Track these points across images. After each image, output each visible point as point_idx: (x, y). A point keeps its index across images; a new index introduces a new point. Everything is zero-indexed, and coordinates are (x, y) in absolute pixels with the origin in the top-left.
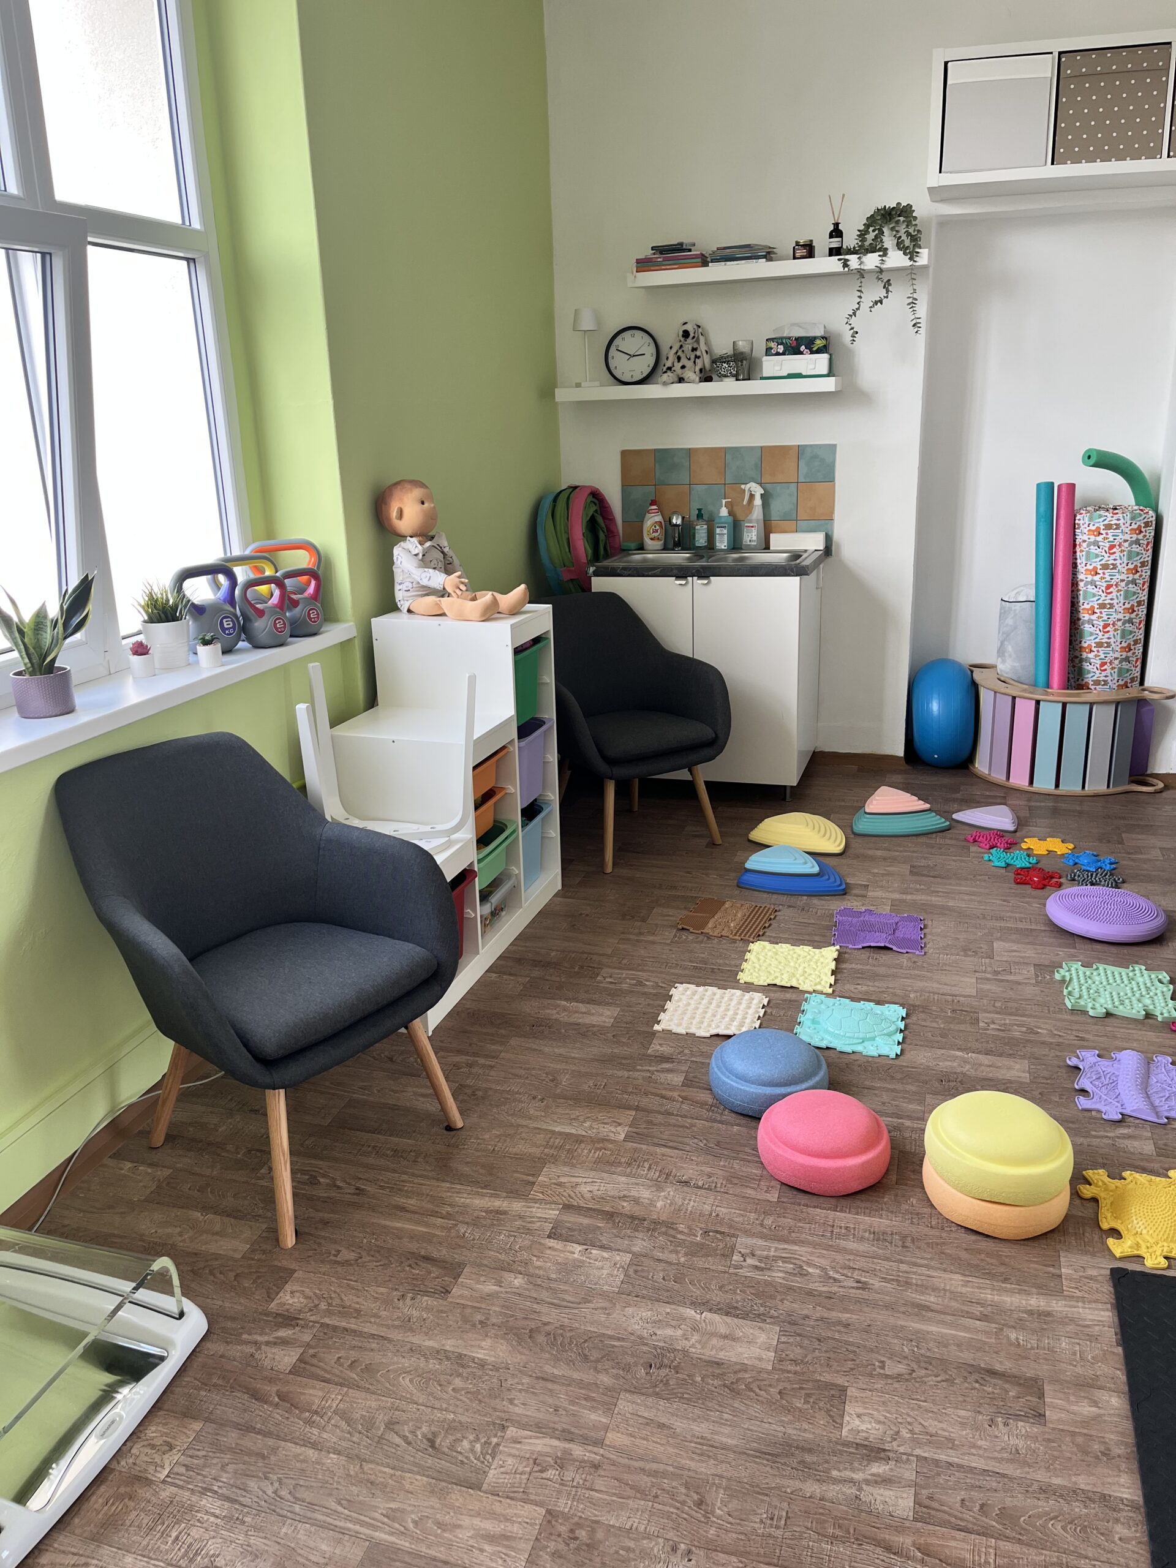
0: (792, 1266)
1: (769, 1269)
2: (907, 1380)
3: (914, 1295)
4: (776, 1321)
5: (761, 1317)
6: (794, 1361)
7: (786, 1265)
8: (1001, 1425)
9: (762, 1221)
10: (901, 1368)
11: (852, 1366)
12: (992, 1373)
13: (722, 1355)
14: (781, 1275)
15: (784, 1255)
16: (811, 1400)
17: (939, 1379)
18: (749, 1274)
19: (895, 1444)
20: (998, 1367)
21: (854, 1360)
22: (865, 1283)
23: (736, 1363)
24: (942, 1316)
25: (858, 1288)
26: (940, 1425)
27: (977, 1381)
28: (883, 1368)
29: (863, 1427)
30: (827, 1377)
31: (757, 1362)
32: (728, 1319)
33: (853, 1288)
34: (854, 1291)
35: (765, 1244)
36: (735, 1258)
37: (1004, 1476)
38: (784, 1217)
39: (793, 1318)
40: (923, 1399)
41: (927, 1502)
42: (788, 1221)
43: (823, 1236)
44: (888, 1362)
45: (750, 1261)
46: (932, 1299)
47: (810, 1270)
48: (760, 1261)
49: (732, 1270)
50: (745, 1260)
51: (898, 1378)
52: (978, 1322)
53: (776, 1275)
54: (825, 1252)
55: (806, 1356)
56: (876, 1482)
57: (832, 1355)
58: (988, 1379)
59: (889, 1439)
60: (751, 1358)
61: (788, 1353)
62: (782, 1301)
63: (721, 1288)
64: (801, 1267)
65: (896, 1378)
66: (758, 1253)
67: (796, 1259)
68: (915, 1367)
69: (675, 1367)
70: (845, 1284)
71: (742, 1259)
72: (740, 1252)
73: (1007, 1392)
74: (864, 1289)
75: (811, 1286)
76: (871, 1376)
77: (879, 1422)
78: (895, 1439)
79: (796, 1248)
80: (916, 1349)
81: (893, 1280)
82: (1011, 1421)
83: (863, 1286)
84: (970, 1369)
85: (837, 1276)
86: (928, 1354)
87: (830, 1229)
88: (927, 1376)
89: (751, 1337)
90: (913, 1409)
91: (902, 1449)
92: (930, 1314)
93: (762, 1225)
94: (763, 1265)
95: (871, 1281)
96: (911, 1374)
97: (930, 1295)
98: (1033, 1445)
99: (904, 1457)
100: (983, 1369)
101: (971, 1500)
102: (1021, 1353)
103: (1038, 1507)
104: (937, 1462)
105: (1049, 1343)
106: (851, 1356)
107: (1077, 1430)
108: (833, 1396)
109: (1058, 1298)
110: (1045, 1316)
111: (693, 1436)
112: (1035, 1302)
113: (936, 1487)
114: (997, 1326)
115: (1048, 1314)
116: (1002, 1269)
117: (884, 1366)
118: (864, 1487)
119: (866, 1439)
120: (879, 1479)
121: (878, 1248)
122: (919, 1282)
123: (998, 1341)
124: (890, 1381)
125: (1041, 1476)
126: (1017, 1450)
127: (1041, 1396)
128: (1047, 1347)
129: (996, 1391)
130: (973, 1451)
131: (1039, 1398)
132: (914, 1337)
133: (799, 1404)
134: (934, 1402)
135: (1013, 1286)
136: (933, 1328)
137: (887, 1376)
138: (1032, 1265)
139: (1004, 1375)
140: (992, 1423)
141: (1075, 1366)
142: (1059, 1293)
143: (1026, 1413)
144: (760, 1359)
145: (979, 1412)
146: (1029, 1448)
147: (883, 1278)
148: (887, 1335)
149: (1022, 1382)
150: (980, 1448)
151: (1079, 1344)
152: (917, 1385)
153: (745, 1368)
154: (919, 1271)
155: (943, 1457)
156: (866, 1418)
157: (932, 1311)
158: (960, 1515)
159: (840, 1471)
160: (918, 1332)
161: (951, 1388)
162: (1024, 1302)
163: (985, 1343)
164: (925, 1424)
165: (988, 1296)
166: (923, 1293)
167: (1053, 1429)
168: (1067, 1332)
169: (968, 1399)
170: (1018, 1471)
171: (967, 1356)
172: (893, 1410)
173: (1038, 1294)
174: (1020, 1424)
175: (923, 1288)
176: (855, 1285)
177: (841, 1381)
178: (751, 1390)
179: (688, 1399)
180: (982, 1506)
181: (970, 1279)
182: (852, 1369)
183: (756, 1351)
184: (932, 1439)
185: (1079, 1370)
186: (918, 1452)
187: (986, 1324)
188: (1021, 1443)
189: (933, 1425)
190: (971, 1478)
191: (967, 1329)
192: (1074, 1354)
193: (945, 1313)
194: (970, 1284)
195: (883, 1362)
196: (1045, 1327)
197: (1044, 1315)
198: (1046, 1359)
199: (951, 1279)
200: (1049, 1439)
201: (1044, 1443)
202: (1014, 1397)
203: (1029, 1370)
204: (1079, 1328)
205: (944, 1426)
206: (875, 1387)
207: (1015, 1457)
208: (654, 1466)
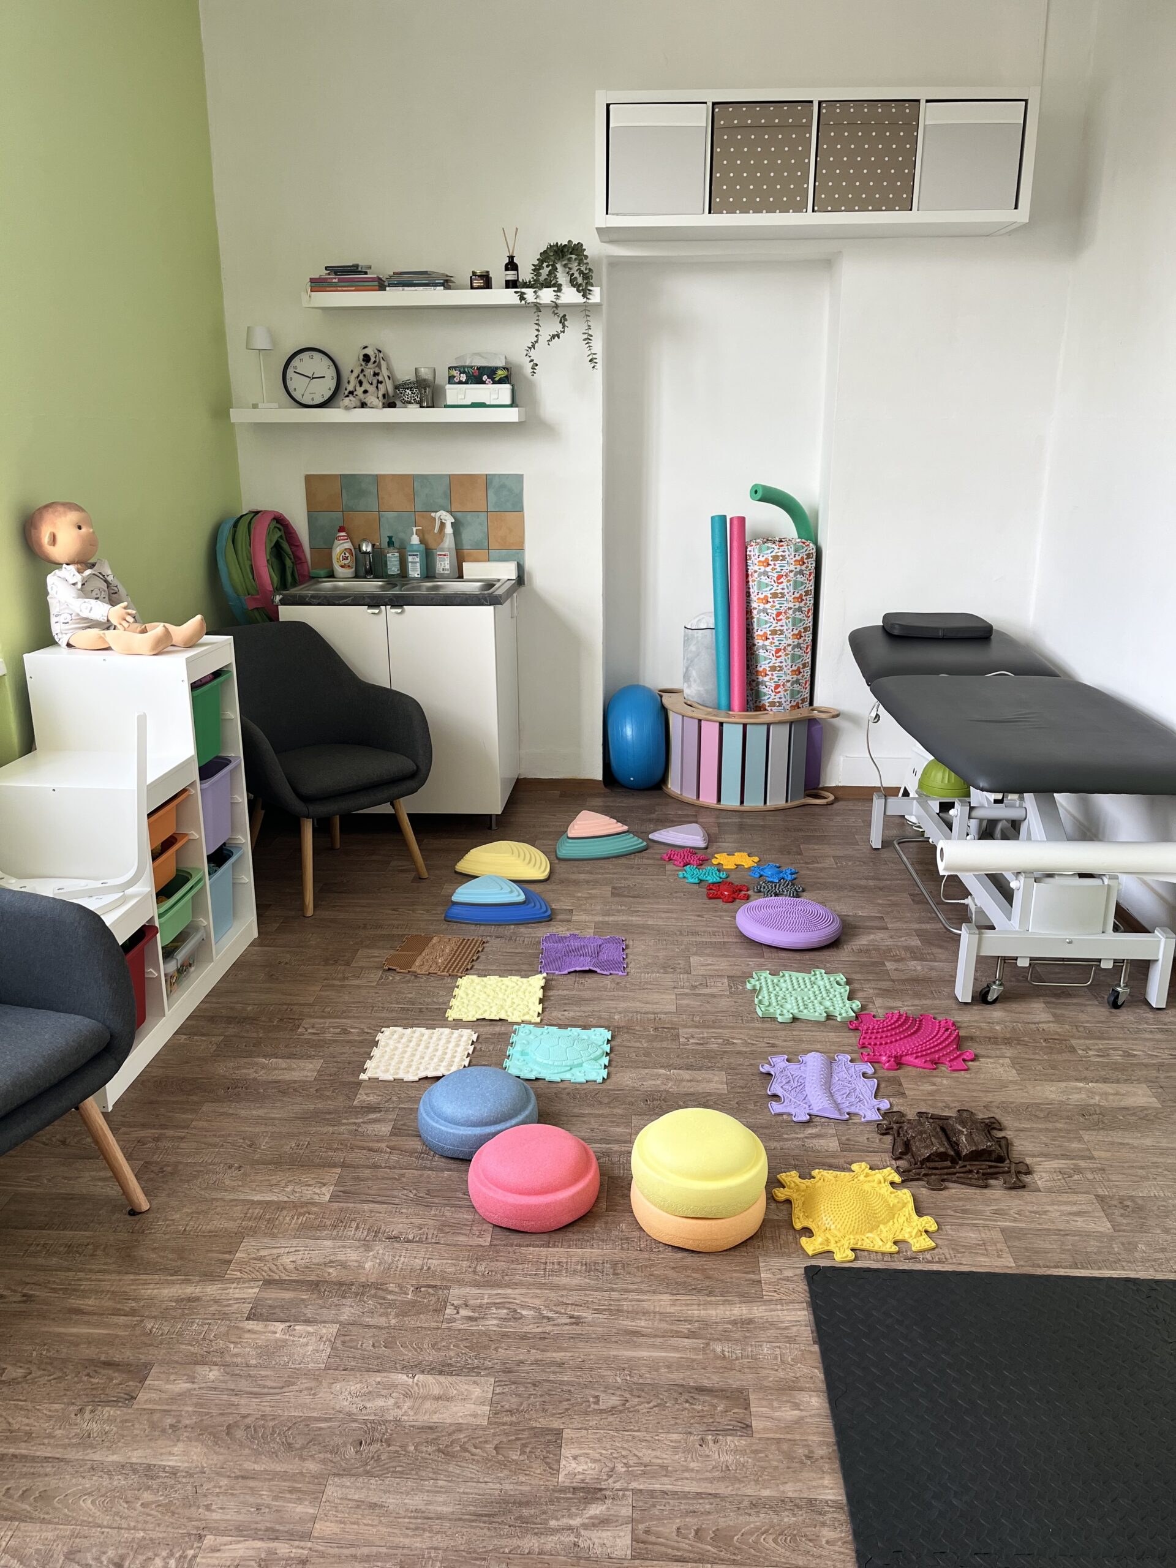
0: (505, 1311)
1: (483, 1318)
2: (621, 1412)
3: (625, 1323)
4: (490, 1371)
5: (475, 1371)
6: (510, 1412)
7: (500, 1311)
8: (711, 1444)
9: (475, 1268)
10: (615, 1400)
11: (568, 1407)
12: (701, 1390)
13: (435, 1418)
14: (495, 1322)
15: (498, 1301)
16: (528, 1450)
17: (651, 1405)
18: (462, 1327)
19: (611, 1481)
20: (706, 1383)
21: (569, 1400)
22: (578, 1318)
23: (451, 1425)
24: (653, 1340)
25: (571, 1324)
26: (654, 1453)
27: (687, 1402)
28: (597, 1403)
29: (580, 1469)
30: (542, 1423)
31: (471, 1420)
32: (442, 1379)
33: (566, 1324)
34: (567, 1327)
35: (479, 1291)
36: (448, 1311)
37: (715, 1496)
38: (497, 1260)
39: (507, 1365)
40: (636, 1428)
41: (644, 1537)
42: (502, 1265)
43: (535, 1275)
44: (602, 1396)
45: (464, 1312)
46: (643, 1323)
47: (524, 1312)
48: (474, 1311)
49: (445, 1325)
50: (458, 1313)
51: (612, 1410)
52: (686, 1340)
53: (491, 1323)
54: (538, 1291)
55: (522, 1404)
56: (594, 1525)
57: (547, 1398)
58: (697, 1397)
59: (605, 1477)
60: (466, 1416)
61: (503, 1404)
62: (496, 1349)
63: (433, 1346)
64: (515, 1311)
65: (610, 1411)
66: (471, 1302)
67: (510, 1303)
68: (628, 1396)
69: (387, 1441)
70: (559, 1321)
71: (455, 1311)
72: (453, 1305)
73: (715, 1407)
74: (576, 1324)
75: (526, 1329)
76: (586, 1413)
77: (595, 1461)
78: (611, 1476)
79: (509, 1291)
80: (628, 1378)
81: (605, 1310)
82: (721, 1437)
83: (577, 1321)
84: (680, 1390)
85: (550, 1315)
86: (641, 1381)
87: (542, 1266)
88: (641, 1403)
89: (465, 1393)
90: (628, 1441)
91: (618, 1486)
92: (641, 1340)
93: (474, 1272)
94: (476, 1315)
95: (584, 1315)
96: (624, 1405)
97: (640, 1319)
98: (742, 1459)
99: (620, 1493)
100: (692, 1387)
101: (687, 1528)
102: (727, 1365)
103: (749, 1523)
104: (652, 1493)
105: (752, 1351)
106: (566, 1396)
107: (782, 1436)
108: (549, 1441)
109: (759, 1304)
110: (748, 1324)
111: (407, 1510)
112: (739, 1311)
113: (652, 1519)
114: (704, 1341)
115: (750, 1321)
116: (707, 1283)
117: (599, 1401)
118: (582, 1532)
119: (583, 1481)
120: (597, 1521)
121: (590, 1279)
122: (630, 1309)
123: (705, 1356)
124: (604, 1416)
125: (750, 1490)
126: (727, 1467)
127: (747, 1407)
128: (750, 1354)
129: (705, 1409)
130: (687, 1475)
131: (746, 1409)
132: (626, 1366)
133: (515, 1456)
134: (647, 1430)
135: (718, 1298)
136: (644, 1354)
137: (602, 1411)
138: (734, 1275)
139: (712, 1391)
140: (703, 1442)
141: (777, 1370)
142: (759, 1298)
143: (734, 1426)
144: (475, 1416)
145: (690, 1433)
146: (738, 1462)
147: (595, 1310)
148: (600, 1368)
149: (729, 1395)
150: (692, 1470)
151: (779, 1348)
152: (631, 1415)
153: (459, 1428)
154: (630, 1297)
155: (657, 1487)
156: (582, 1459)
157: (643, 1336)
158: (676, 1545)
159: (557, 1519)
160: (629, 1359)
161: (663, 1413)
162: (727, 1313)
163: (693, 1360)
164: (640, 1454)
165: (695, 1312)
166: (633, 1319)
167: (760, 1439)
168: (768, 1337)
169: (678, 1421)
170: (730, 1488)
171: (677, 1377)
172: (608, 1446)
173: (741, 1302)
174: (729, 1438)
175: (634, 1314)
176: (568, 1321)
177: (556, 1424)
178: (467, 1450)
179: (401, 1472)
180: (697, 1532)
181: (678, 1297)
182: (567, 1410)
183: (471, 1407)
184: (647, 1470)
185: (781, 1374)
186: (634, 1485)
187: (694, 1340)
188: (729, 1458)
189: (647, 1455)
190: (685, 1504)
191: (676, 1349)
192: (776, 1358)
193: (656, 1336)
194: (678, 1302)
195: (597, 1397)
196: (748, 1335)
197: (746, 1323)
198: (749, 1368)
199: (660, 1300)
200: (756, 1450)
201: (753, 1455)
202: (722, 1412)
203: (734, 1381)
204: (779, 1331)
205: (658, 1453)
206: (591, 1424)
207: (726, 1474)
208: (365, 1551)
